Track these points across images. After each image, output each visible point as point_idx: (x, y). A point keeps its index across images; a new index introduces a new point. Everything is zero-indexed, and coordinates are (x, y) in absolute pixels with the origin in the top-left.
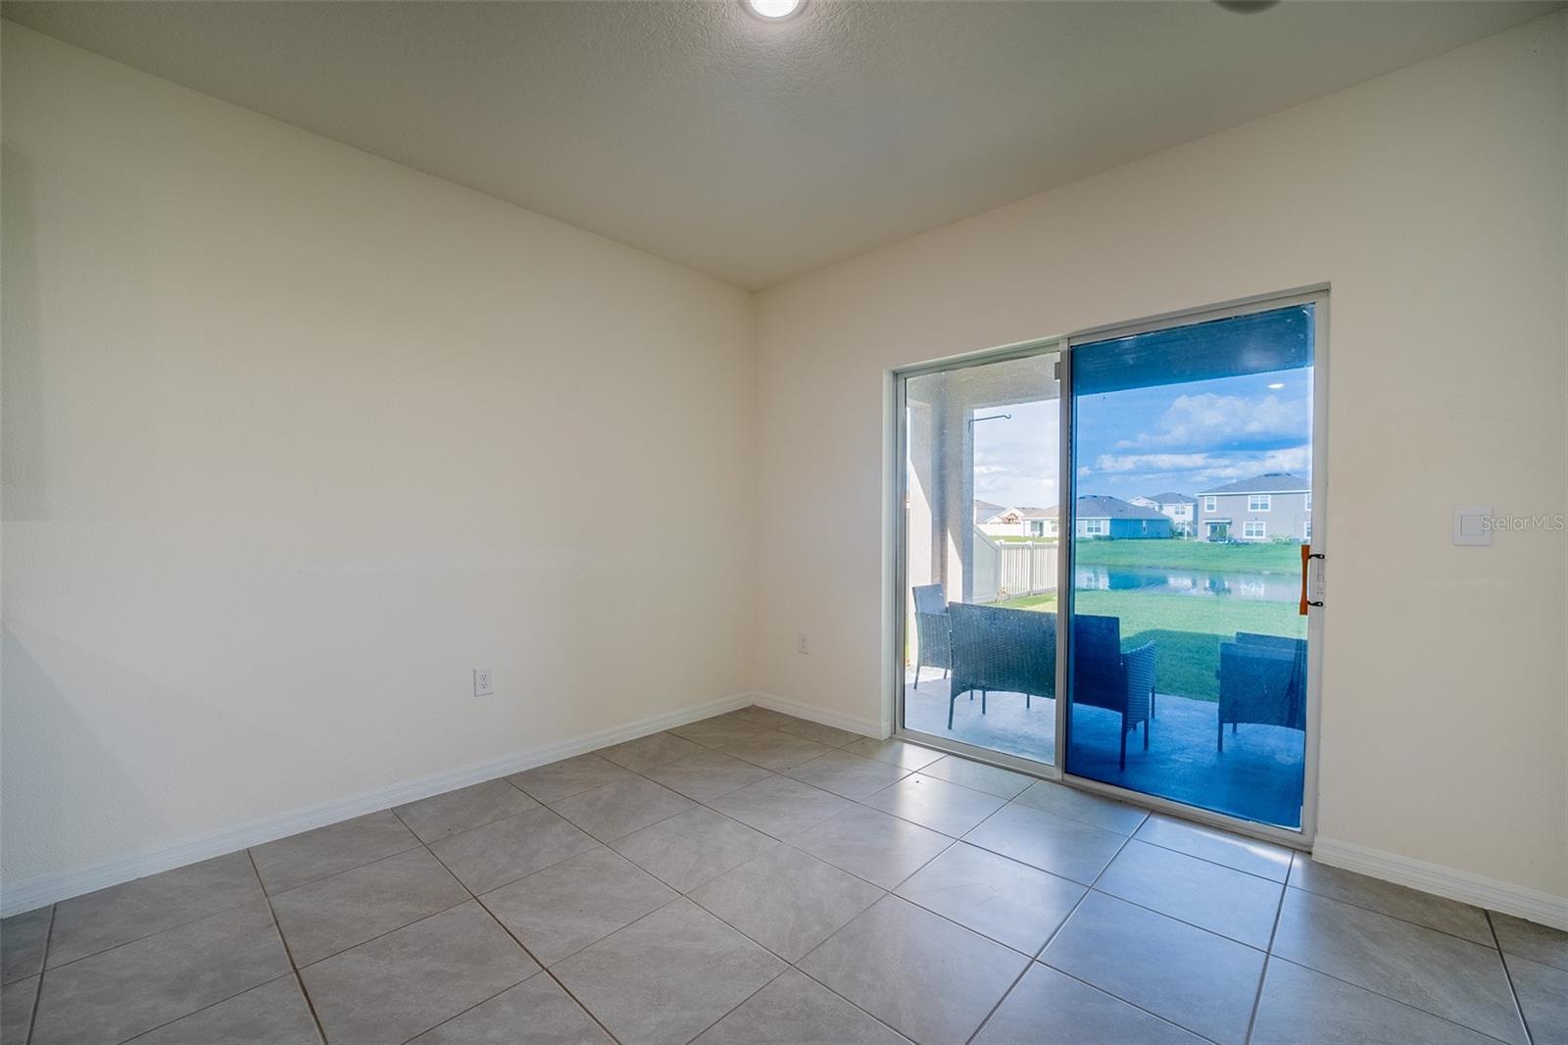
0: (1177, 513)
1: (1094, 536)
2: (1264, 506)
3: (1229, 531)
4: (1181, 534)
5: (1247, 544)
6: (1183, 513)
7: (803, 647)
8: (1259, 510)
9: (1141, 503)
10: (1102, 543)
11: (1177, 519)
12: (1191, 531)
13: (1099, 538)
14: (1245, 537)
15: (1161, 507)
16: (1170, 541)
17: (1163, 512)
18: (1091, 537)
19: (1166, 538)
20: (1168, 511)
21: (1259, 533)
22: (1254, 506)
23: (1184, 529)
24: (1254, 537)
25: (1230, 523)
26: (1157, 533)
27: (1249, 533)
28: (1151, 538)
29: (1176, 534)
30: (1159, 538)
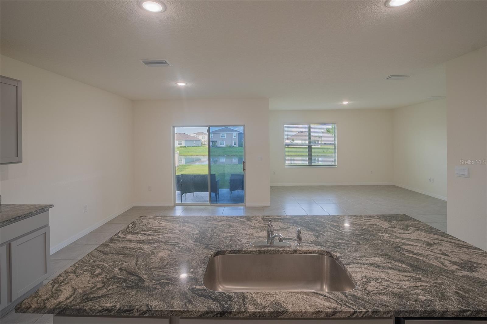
0: (203, 138)
1: (180, 146)
2: (224, 137)
3: (217, 144)
4: (204, 145)
5: (221, 147)
6: (204, 138)
7: (150, 189)
8: (223, 138)
9: (193, 135)
10: (183, 148)
11: (203, 140)
12: (207, 144)
13: (181, 147)
14: (220, 145)
15: (198, 136)
16: (201, 147)
17: (199, 138)
18: (179, 146)
19: (200, 146)
20: (200, 137)
21: (223, 144)
22: (222, 137)
23: (204, 143)
25: (216, 141)
26: (198, 145)
27: (221, 144)
28: (196, 146)
29: (203, 145)
30: (198, 146)
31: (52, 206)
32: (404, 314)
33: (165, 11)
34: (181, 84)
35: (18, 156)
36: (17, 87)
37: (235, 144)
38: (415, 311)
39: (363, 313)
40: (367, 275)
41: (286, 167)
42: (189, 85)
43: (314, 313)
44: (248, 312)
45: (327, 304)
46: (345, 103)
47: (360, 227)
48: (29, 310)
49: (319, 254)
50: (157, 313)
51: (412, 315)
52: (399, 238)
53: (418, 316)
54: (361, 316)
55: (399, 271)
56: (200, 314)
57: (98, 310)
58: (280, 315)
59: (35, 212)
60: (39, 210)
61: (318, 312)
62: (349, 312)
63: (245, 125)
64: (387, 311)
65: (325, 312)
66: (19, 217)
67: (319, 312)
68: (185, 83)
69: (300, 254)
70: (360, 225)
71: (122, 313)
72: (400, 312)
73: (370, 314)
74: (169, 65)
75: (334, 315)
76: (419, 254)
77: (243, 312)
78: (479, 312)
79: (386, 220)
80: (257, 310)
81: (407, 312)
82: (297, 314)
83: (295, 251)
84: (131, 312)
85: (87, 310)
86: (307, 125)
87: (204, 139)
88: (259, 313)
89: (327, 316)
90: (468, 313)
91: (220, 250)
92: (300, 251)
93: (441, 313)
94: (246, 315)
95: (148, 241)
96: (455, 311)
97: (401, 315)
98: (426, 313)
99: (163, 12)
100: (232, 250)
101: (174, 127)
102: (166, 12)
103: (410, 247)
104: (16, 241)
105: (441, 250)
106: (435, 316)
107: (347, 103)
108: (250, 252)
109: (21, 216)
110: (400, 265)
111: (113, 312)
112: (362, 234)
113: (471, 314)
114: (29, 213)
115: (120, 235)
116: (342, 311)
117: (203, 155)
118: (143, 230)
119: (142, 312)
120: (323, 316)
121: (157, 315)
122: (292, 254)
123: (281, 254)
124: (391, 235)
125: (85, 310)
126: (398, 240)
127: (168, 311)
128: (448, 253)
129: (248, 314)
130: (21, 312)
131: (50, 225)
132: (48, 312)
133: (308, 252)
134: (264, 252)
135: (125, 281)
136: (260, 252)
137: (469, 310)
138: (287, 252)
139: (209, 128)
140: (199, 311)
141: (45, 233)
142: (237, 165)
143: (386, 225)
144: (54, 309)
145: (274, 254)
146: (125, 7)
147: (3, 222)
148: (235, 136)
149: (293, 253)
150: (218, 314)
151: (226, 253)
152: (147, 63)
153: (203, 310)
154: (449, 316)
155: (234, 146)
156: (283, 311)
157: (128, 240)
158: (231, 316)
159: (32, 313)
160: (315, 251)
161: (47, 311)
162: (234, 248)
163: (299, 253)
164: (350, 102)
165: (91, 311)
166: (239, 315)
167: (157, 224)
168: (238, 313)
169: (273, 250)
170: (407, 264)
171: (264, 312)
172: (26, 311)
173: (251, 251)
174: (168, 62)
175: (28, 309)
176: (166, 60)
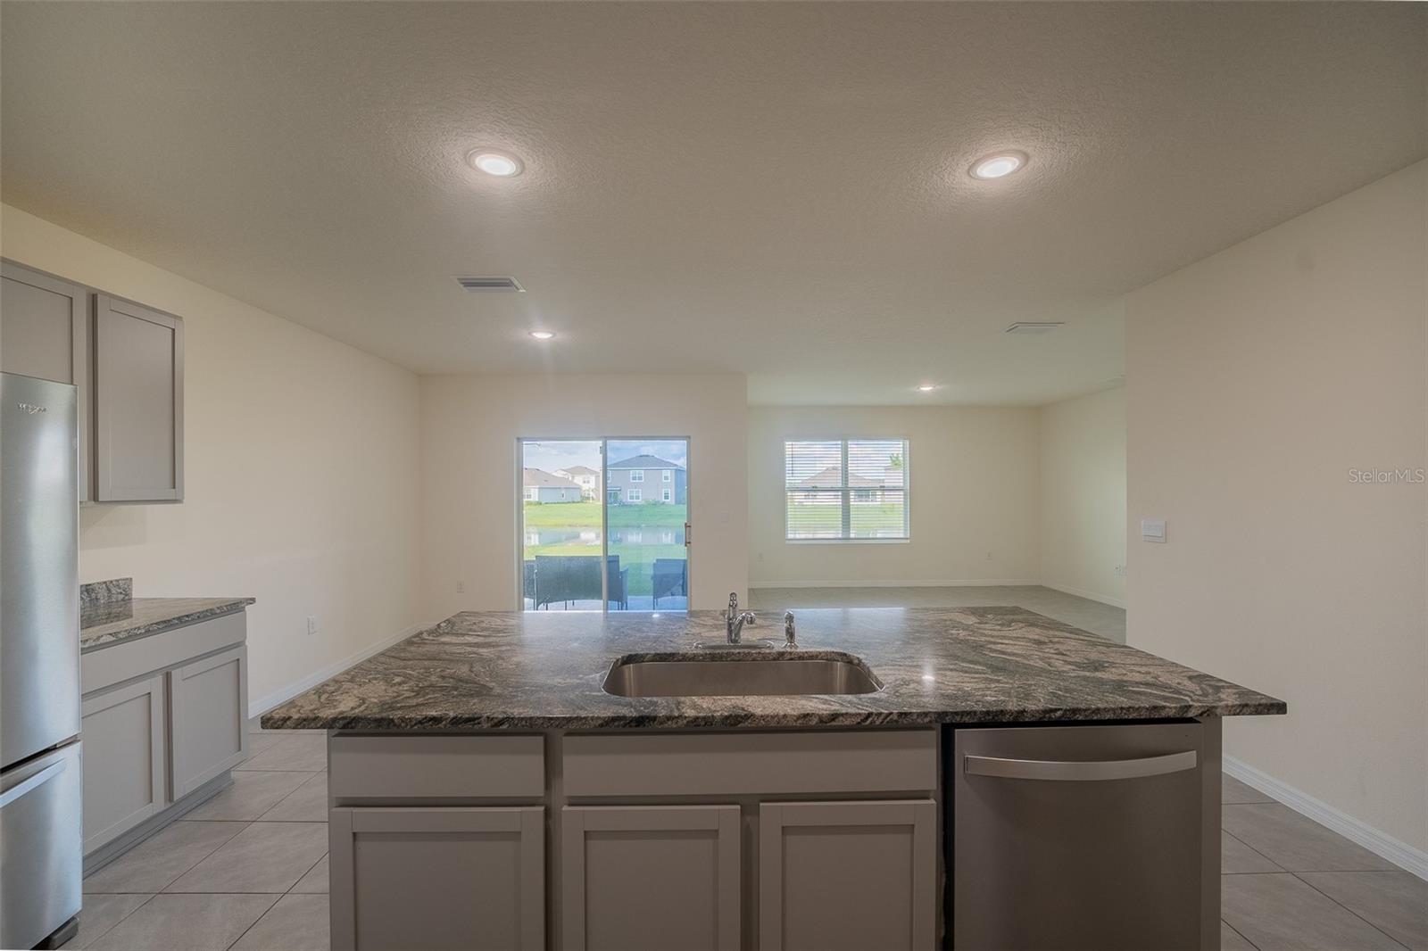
0: (584, 482)
2: (640, 478)
3: (620, 497)
4: (588, 498)
5: (631, 505)
6: (588, 482)
7: (460, 589)
8: (637, 481)
9: (559, 474)
10: (532, 507)
11: (585, 487)
12: (595, 497)
13: (529, 503)
14: (629, 500)
15: (573, 477)
16: (581, 505)
17: (575, 481)
19: (578, 502)
20: (578, 480)
21: (638, 498)
22: (634, 478)
23: (590, 495)
24: (635, 500)
25: (620, 490)
26: (572, 498)
27: (632, 497)
28: (569, 502)
29: (585, 499)
30: (574, 502)
31: (253, 601)
32: (953, 717)
33: (521, 173)
34: (542, 336)
35: (174, 488)
36: (174, 330)
37: (666, 497)
38: (971, 712)
39: (882, 717)
40: (906, 677)
41: (787, 542)
42: (560, 337)
43: (799, 717)
44: (686, 717)
45: (825, 707)
46: (926, 389)
47: (916, 624)
48: (288, 723)
49: (827, 660)
50: (524, 723)
51: (966, 719)
52: (986, 636)
53: (975, 721)
54: (880, 721)
55: (966, 672)
56: (600, 722)
57: (416, 719)
58: (740, 722)
59: (218, 611)
60: (226, 606)
61: (806, 716)
62: (860, 714)
63: (689, 437)
64: (924, 713)
65: (818, 715)
66: (187, 616)
67: (808, 714)
68: (551, 333)
69: (791, 659)
70: (921, 620)
71: (460, 723)
72: (945, 713)
73: (896, 718)
74: (518, 289)
75: (833, 720)
76: (1014, 654)
77: (676, 717)
78: (1075, 711)
79: (973, 613)
80: (701, 715)
81: (957, 713)
82: (769, 719)
83: (781, 654)
84: (476, 722)
85: (396, 721)
86: (840, 442)
87: (590, 485)
88: (704, 718)
89: (821, 721)
90: (1059, 714)
91: (633, 653)
92: (791, 653)
93: (1015, 714)
94: (682, 723)
95: (486, 643)
96: (1038, 711)
97: (948, 720)
98: (989, 715)
99: (518, 175)
100: (658, 654)
101: (519, 439)
102: (523, 175)
103: (1003, 646)
104: (180, 669)
105: (1058, 649)
106: (1004, 720)
107: (930, 388)
108: (694, 658)
109: (192, 615)
110: (972, 666)
111: (444, 723)
112: (918, 632)
113: (1063, 715)
114: (207, 611)
115: (425, 636)
116: (847, 714)
117: (586, 526)
118: (471, 630)
119: (496, 721)
120: (814, 723)
121: (523, 726)
122: (774, 659)
123: (754, 660)
124: (974, 632)
125: (392, 720)
126: (983, 639)
127: (544, 718)
128: (1068, 653)
129: (685, 721)
130: (272, 728)
131: (247, 644)
132: (323, 727)
133: (806, 655)
134: (721, 657)
135: (456, 689)
136: (713, 658)
137: (1059, 709)
138: (765, 657)
139: (605, 445)
140: (598, 718)
141: (238, 660)
142: (672, 545)
143: (971, 620)
144: (335, 720)
145: (739, 661)
146: (438, 164)
147: (156, 624)
148: (666, 478)
149: (778, 659)
150: (631, 721)
151: (646, 659)
152: (468, 284)
153: (605, 715)
154: (1027, 720)
155: (663, 503)
156: (746, 715)
157: (444, 643)
158: (656, 726)
159: (294, 728)
160: (820, 653)
161: (321, 723)
162: (661, 650)
163: (789, 657)
164: (938, 387)
165: (403, 721)
166: (670, 723)
167: (499, 622)
168: (668, 720)
169: (739, 653)
170: (985, 665)
171: (713, 716)
172: (282, 725)
173: (695, 655)
174: (516, 283)
175: (285, 722)
176: (513, 279)
